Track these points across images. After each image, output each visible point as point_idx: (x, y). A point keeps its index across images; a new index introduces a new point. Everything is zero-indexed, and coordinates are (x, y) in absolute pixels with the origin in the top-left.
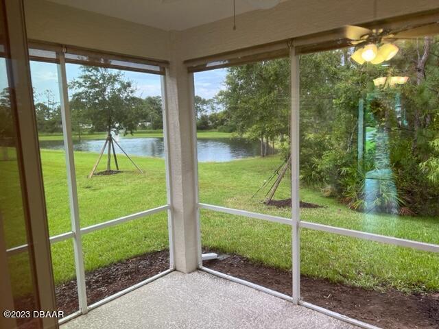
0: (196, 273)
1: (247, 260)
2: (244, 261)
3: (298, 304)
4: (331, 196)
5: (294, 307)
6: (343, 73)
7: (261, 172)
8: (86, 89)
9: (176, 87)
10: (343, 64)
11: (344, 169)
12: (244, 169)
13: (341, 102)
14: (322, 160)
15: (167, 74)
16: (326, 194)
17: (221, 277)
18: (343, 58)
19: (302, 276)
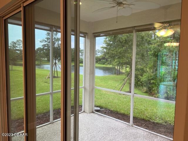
0: (92, 114)
1: (112, 111)
2: (111, 111)
3: (132, 126)
4: (146, 92)
5: (130, 127)
6: (153, 41)
7: (116, 81)
8: (48, 43)
9: (89, 42)
10: (153, 38)
11: (152, 81)
12: (109, 79)
13: (152, 53)
14: (143, 77)
15: (86, 37)
16: (144, 91)
17: (102, 116)
18: (153, 36)
19: (134, 117)
